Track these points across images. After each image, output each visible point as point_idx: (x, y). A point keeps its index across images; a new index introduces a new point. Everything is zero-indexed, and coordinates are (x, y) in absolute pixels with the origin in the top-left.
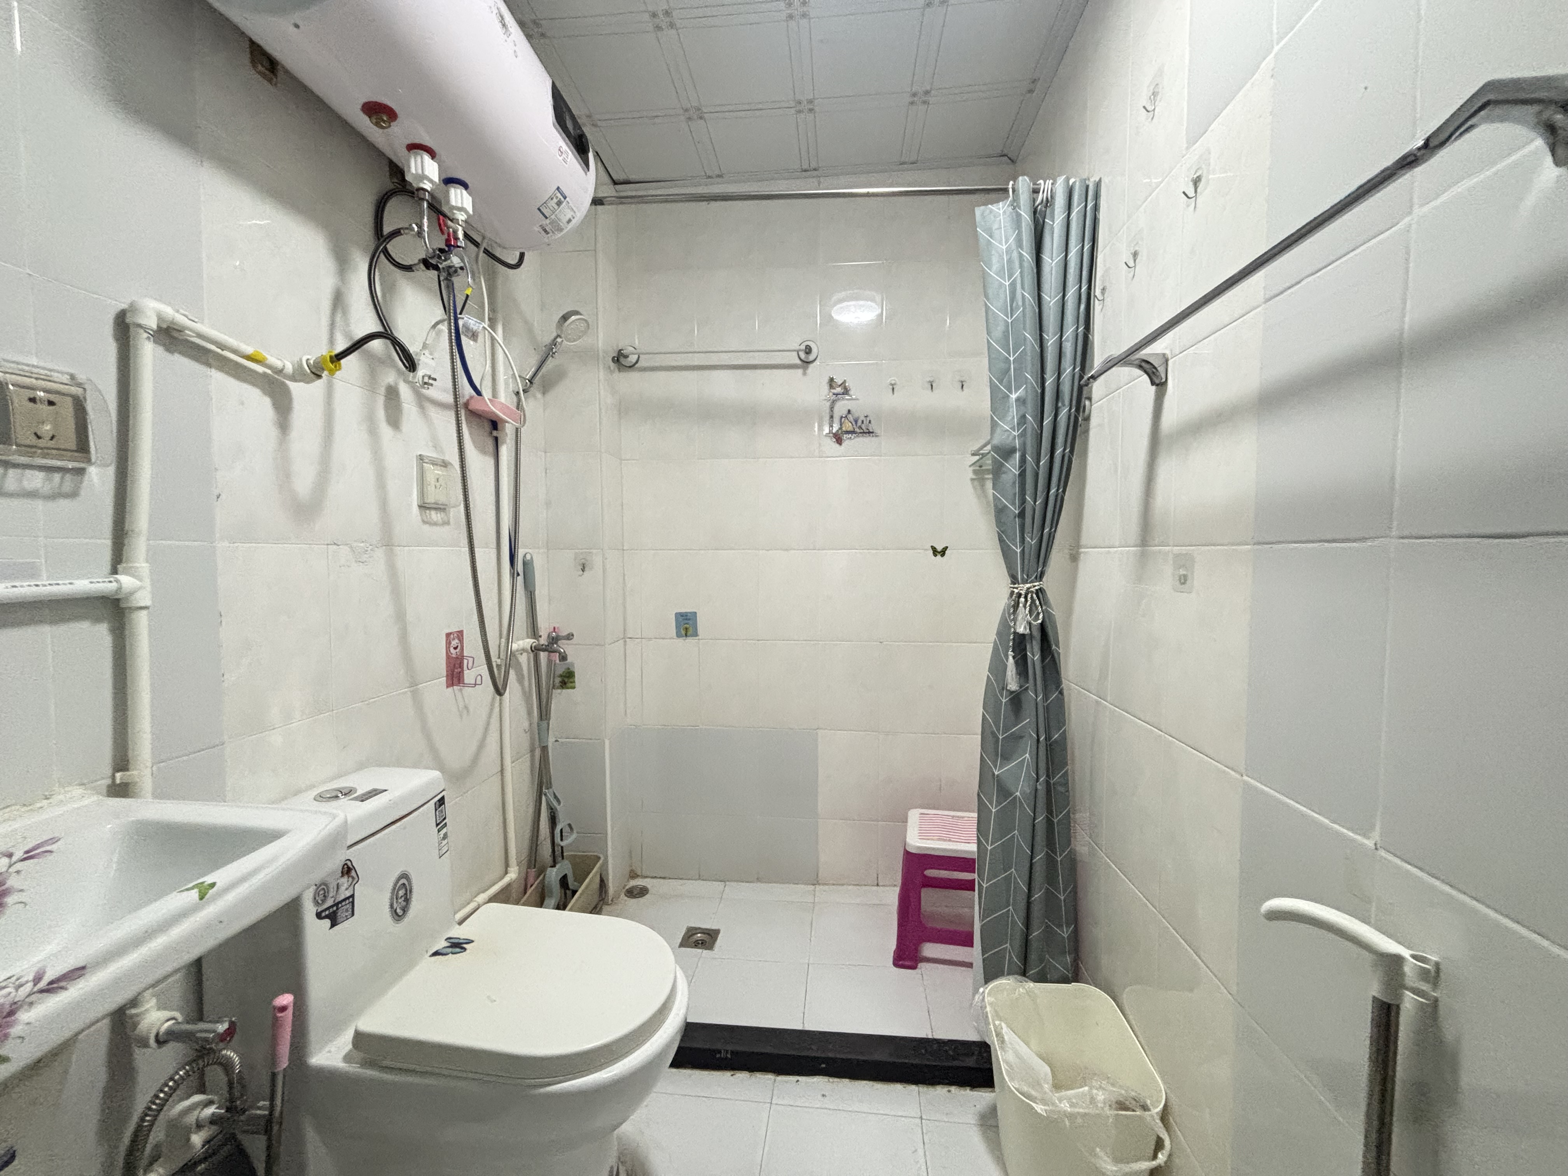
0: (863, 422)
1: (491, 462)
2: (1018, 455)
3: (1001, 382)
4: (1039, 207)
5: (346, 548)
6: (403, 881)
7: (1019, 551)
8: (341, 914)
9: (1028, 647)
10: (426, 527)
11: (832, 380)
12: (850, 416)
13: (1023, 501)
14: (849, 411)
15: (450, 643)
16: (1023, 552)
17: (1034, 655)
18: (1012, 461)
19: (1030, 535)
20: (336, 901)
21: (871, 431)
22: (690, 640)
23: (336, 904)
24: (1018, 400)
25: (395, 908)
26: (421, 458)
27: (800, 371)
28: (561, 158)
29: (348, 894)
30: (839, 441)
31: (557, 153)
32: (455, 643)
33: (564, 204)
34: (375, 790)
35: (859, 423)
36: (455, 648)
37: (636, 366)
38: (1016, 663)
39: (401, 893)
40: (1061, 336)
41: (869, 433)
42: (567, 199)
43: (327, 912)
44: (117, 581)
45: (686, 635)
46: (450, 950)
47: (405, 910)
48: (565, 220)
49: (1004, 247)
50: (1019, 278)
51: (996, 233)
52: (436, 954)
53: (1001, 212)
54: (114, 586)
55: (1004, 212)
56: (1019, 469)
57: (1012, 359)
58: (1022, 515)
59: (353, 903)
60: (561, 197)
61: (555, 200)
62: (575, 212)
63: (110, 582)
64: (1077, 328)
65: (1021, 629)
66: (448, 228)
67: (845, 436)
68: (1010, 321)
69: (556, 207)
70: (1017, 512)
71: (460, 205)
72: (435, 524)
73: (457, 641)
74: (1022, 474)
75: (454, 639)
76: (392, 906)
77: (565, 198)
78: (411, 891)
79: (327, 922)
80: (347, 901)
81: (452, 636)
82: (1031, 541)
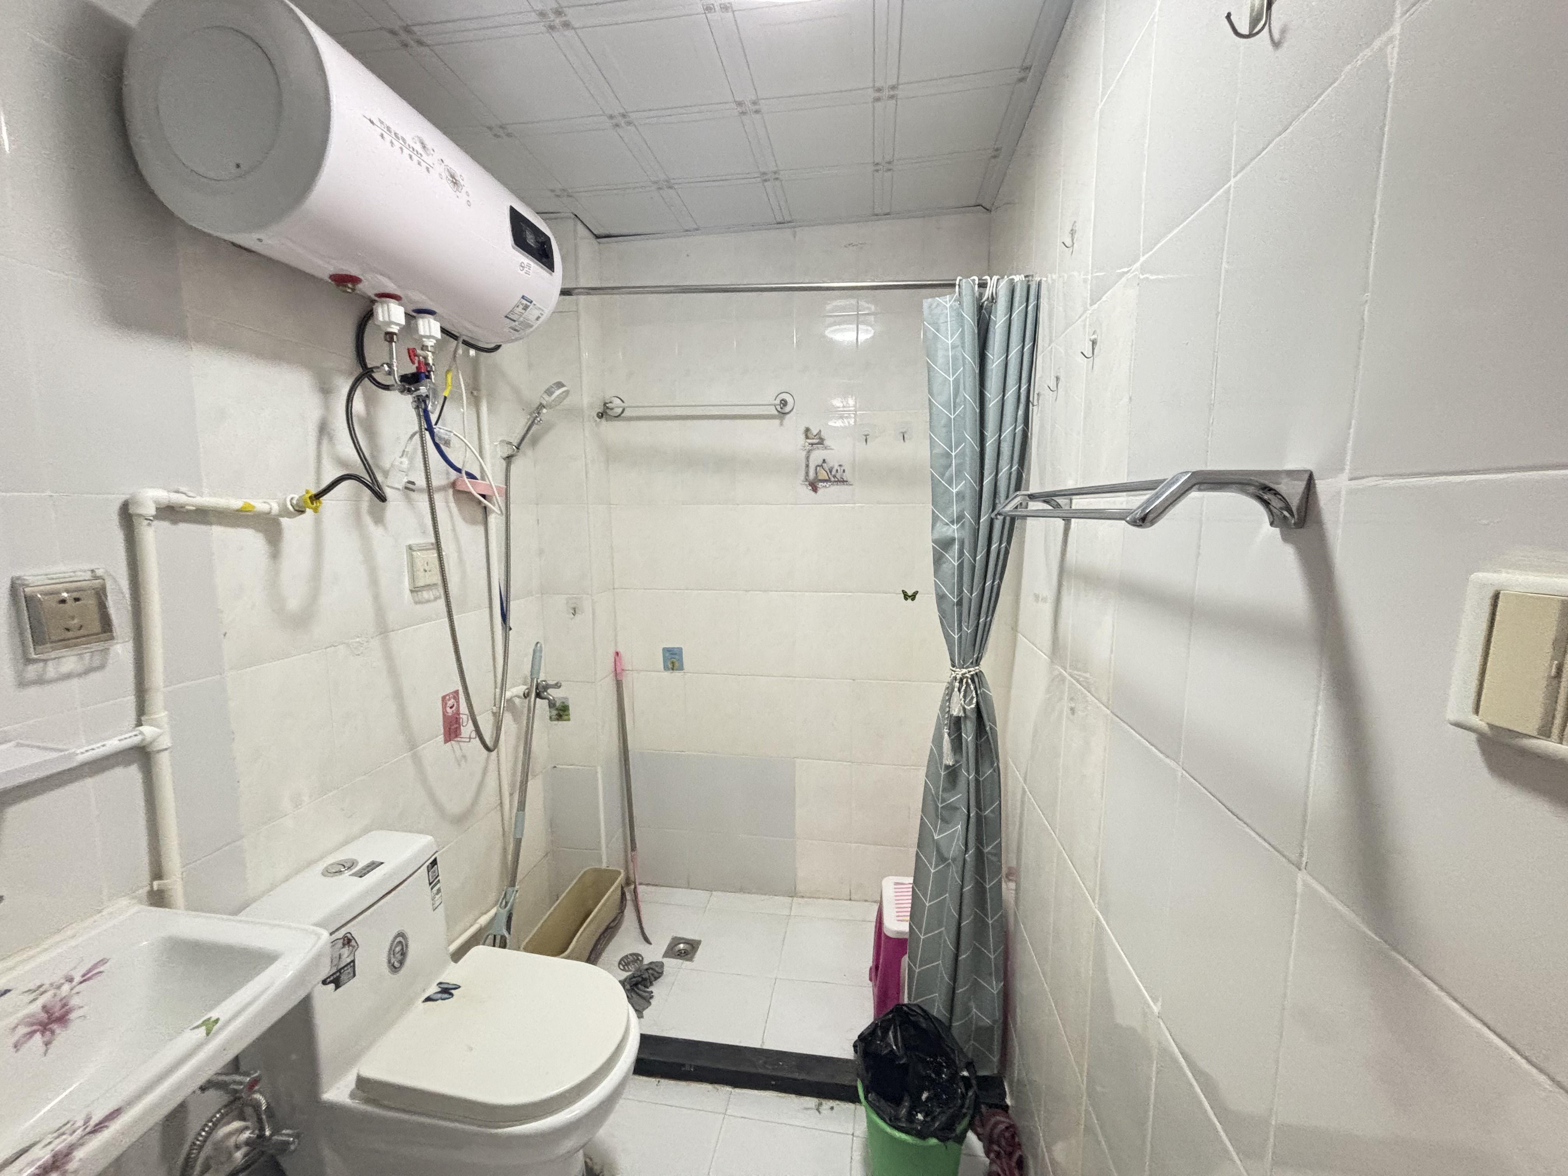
0: (837, 470)
1: (481, 529)
2: (956, 547)
3: (942, 475)
4: (986, 303)
5: (341, 647)
6: (398, 939)
7: (956, 637)
8: (343, 977)
9: (963, 726)
10: (418, 606)
11: (807, 430)
12: (825, 465)
13: (961, 592)
14: (824, 460)
15: (446, 704)
16: (960, 637)
17: (968, 736)
18: (951, 554)
19: (966, 624)
20: (340, 967)
21: (845, 479)
22: (677, 674)
23: (339, 971)
24: (958, 494)
25: (392, 961)
26: (410, 548)
27: (777, 422)
28: (523, 273)
29: (349, 960)
30: (815, 489)
31: (518, 269)
32: (450, 703)
33: (531, 307)
34: (373, 863)
35: (834, 472)
36: (451, 708)
37: (623, 415)
38: (952, 741)
39: (398, 949)
40: (1000, 436)
41: (844, 481)
42: (534, 302)
43: (332, 978)
44: (141, 733)
45: (673, 669)
46: (439, 995)
47: (402, 963)
48: (534, 318)
49: (950, 342)
50: (962, 375)
51: (943, 328)
52: (428, 999)
53: (948, 306)
54: (139, 738)
55: (951, 306)
56: (958, 560)
57: (953, 454)
58: (960, 603)
59: (354, 966)
60: (527, 302)
61: (521, 307)
62: (543, 310)
63: (136, 735)
64: (1015, 429)
65: (955, 713)
66: (418, 356)
67: (820, 484)
68: (952, 417)
69: (523, 311)
70: (955, 600)
71: (428, 334)
72: (428, 601)
73: (453, 700)
74: (961, 566)
75: (449, 700)
76: (389, 962)
77: (531, 302)
78: (407, 946)
79: (332, 986)
80: (349, 966)
81: (448, 697)
82: (968, 630)
